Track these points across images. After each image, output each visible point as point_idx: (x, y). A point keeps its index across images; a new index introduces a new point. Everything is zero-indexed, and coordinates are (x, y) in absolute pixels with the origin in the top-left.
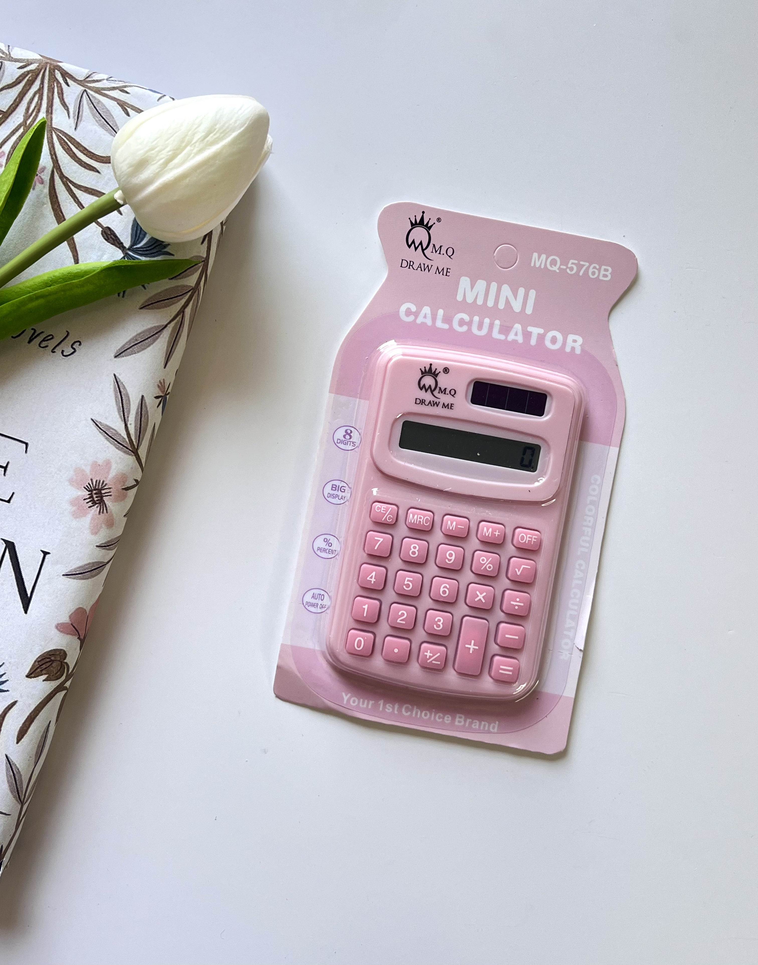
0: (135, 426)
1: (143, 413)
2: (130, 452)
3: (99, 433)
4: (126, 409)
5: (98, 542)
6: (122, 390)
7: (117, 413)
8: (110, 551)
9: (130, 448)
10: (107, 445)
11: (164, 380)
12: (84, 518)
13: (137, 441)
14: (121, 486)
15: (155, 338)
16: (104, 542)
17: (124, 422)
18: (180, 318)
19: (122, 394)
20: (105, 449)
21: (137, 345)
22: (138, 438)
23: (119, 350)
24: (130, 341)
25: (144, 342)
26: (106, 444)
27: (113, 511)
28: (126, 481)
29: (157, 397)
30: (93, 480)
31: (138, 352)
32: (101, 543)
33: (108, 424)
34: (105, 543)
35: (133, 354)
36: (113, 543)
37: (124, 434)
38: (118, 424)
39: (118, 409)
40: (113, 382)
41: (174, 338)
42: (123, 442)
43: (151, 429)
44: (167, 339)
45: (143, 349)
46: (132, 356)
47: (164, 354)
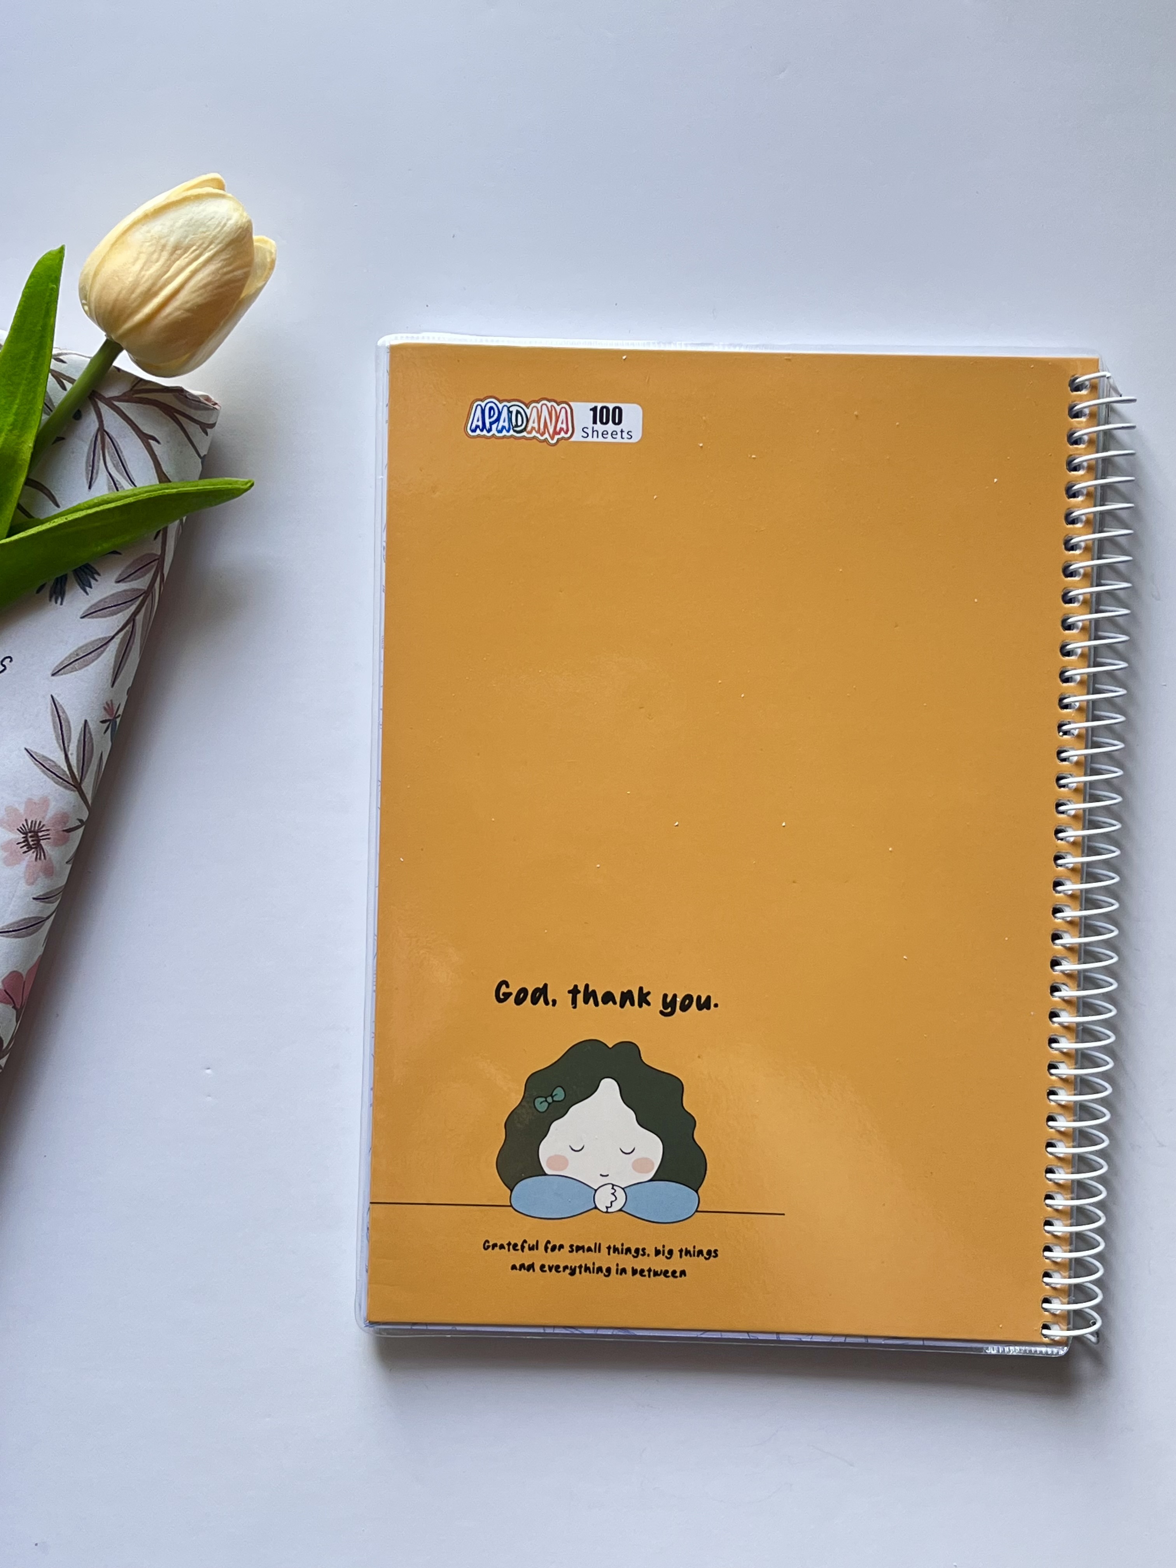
0: (78, 756)
1: (86, 740)
2: (72, 787)
3: (34, 765)
4: (66, 736)
5: (35, 894)
6: (61, 714)
7: (55, 741)
8: (50, 905)
9: (71, 781)
10: (44, 780)
11: (111, 701)
12: (17, 865)
13: (80, 774)
14: (62, 828)
15: (100, 652)
16: (41, 893)
17: (63, 752)
18: (129, 628)
19: (61, 718)
20: (41, 784)
21: (79, 661)
22: (81, 770)
23: (57, 666)
24: (70, 657)
25: (87, 657)
26: (43, 778)
27: (52, 858)
28: (68, 821)
29: (103, 722)
30: (28, 820)
31: (80, 669)
32: (39, 894)
33: (45, 754)
34: (43, 895)
35: (72, 672)
36: (53, 895)
37: (64, 767)
38: (56, 754)
39: (56, 736)
40: (49, 706)
41: (123, 651)
42: (63, 775)
43: (98, 759)
44: (115, 653)
45: (86, 666)
46: (72, 673)
47: (112, 670)
